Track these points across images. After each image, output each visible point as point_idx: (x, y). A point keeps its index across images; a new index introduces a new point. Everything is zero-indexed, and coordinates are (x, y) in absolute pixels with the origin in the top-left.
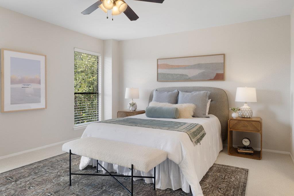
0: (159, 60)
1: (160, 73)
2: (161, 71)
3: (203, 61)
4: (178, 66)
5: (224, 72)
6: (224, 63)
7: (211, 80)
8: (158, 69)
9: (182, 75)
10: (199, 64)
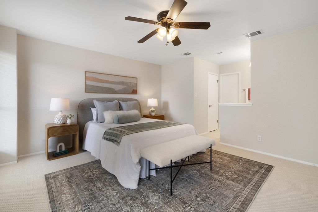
0: (87, 73)
1: (88, 85)
2: (89, 83)
3: (125, 80)
4: (107, 81)
5: (137, 89)
6: (137, 83)
7: (130, 93)
8: (87, 81)
9: (110, 89)
10: (122, 82)
